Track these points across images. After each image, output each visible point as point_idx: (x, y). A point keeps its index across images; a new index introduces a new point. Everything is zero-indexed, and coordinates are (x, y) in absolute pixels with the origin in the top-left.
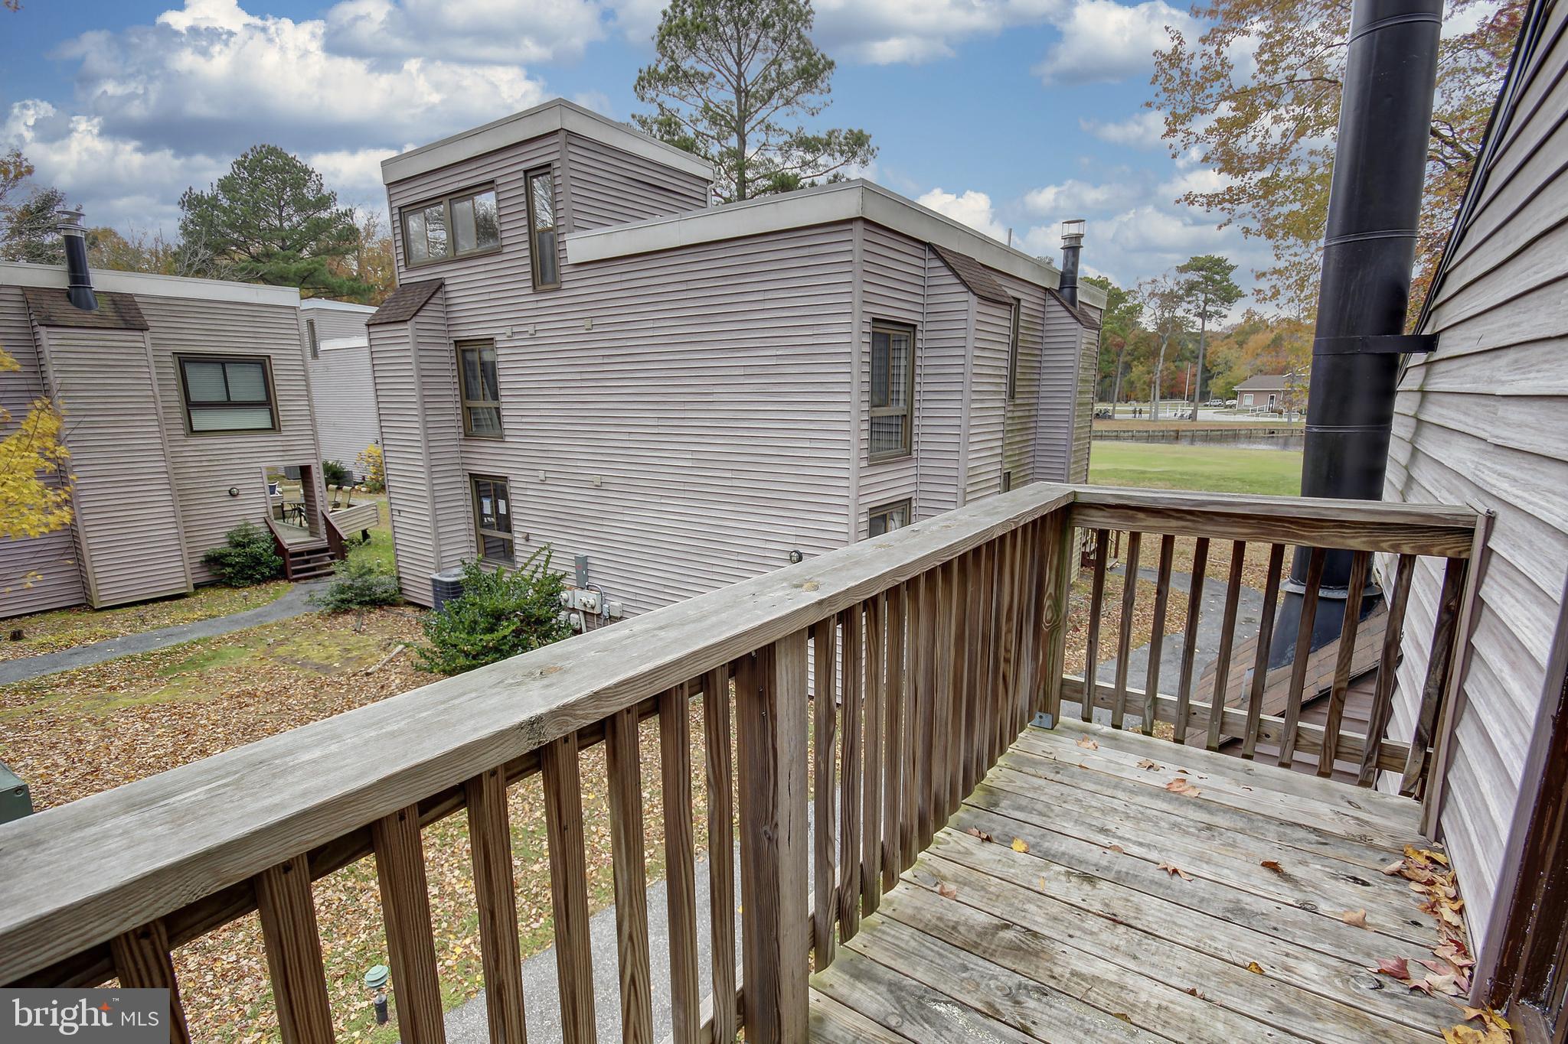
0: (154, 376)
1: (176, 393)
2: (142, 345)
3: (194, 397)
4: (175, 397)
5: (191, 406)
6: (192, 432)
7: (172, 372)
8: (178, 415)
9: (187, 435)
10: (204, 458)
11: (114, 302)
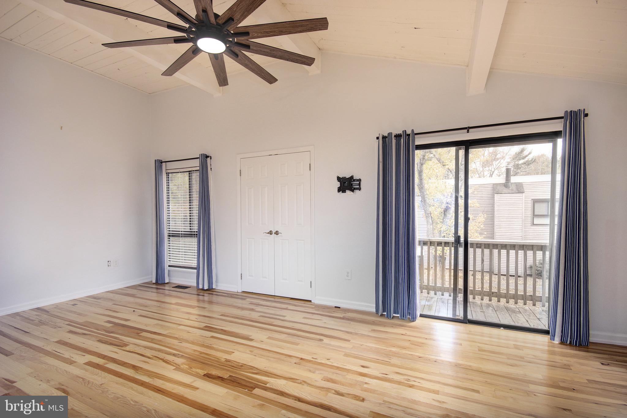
0: (523, 207)
1: (530, 212)
2: (522, 197)
3: (536, 214)
4: (529, 213)
5: (534, 215)
6: (533, 224)
7: (530, 205)
8: (529, 219)
9: (531, 225)
10: (535, 233)
11: (517, 185)
